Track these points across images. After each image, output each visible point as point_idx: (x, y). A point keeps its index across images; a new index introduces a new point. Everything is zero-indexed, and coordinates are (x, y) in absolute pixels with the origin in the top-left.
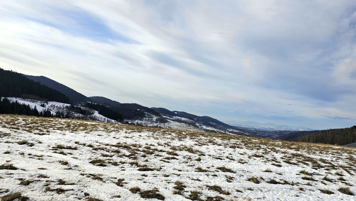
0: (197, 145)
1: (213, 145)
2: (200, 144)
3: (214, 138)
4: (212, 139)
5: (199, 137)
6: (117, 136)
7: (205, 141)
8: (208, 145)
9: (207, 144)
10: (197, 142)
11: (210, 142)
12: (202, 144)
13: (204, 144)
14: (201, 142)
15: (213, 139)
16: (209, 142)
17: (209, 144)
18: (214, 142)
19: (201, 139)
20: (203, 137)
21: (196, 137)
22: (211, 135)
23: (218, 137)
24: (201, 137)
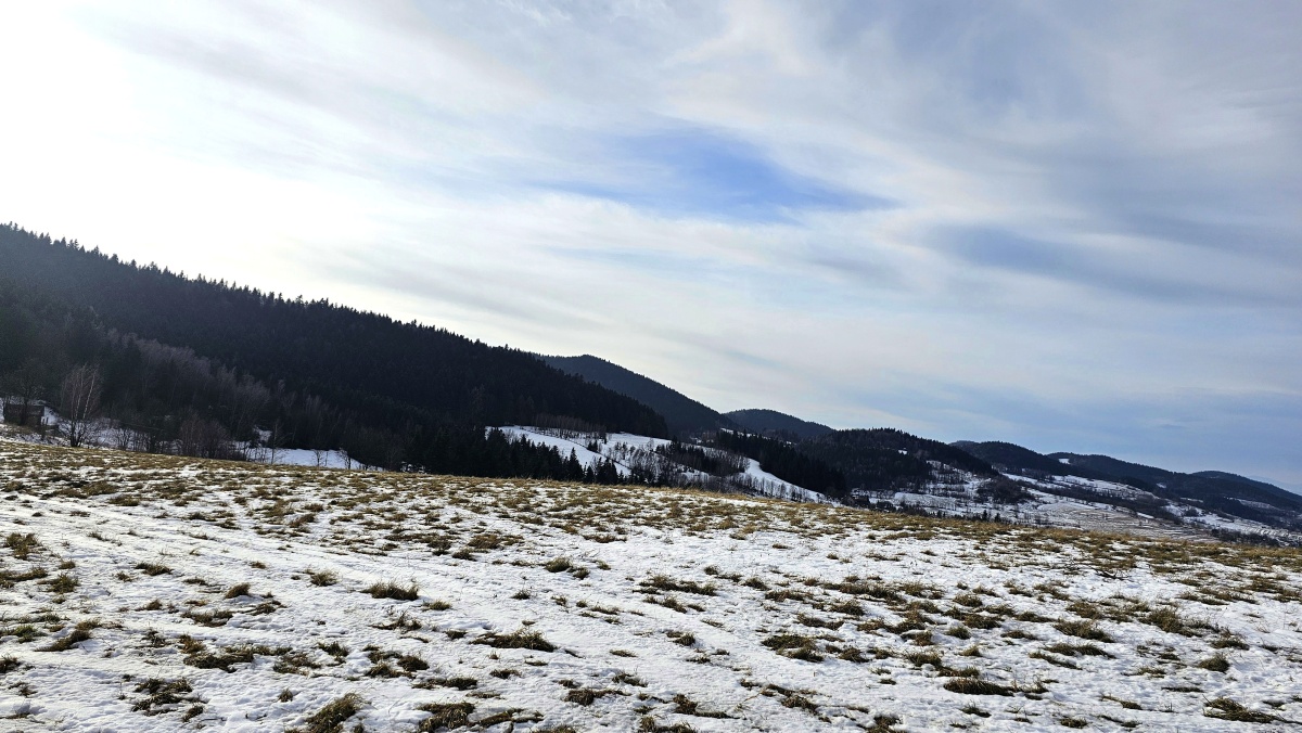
0: (1195, 599)
1: (1280, 600)
2: (1208, 597)
3: (1278, 569)
4: (1268, 575)
5: (1200, 565)
6: (842, 552)
7: (1236, 584)
8: (1253, 602)
9: (1245, 596)
10: (1193, 588)
11: (1262, 586)
12: (1218, 596)
13: (1228, 598)
14: (1212, 588)
15: (1272, 575)
16: (1254, 588)
17: (1256, 595)
18: (1281, 590)
19: (1210, 574)
20: (1220, 567)
21: (1181, 562)
22: (1258, 557)
23: (1295, 564)
24: (1208, 563)
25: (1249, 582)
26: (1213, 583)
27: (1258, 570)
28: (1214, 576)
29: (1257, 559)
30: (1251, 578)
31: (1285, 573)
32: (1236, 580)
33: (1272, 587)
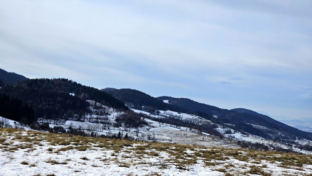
3: (264, 162)
4: (258, 165)
5: (228, 161)
7: (243, 170)
11: (255, 171)
16: (251, 172)
19: (232, 166)
20: (237, 161)
21: (218, 159)
22: (256, 156)
23: (272, 159)
24: (232, 160)
25: (249, 169)
26: (232, 170)
27: (255, 163)
28: (233, 166)
29: (255, 156)
30: (250, 167)
31: (266, 164)
32: (243, 168)
33: (259, 171)
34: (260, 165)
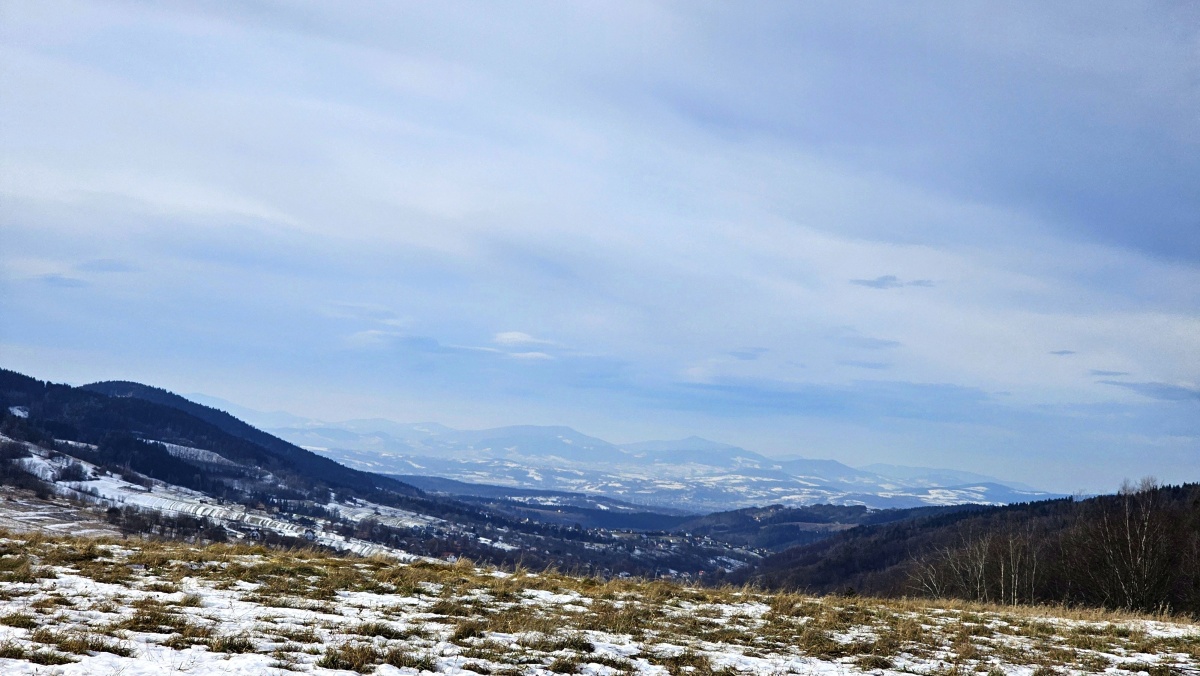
0: (17, 654)
1: (176, 645)
2: (46, 649)
3: (191, 585)
4: (163, 597)
5: (48, 583)
7: (104, 619)
8: (124, 653)
9: (112, 642)
10: (21, 632)
11: (149, 620)
12: (64, 646)
13: (84, 648)
14: (54, 630)
16: (135, 625)
17: (135, 640)
18: (181, 626)
19: (62, 601)
20: (84, 584)
21: (10, 579)
22: (163, 562)
23: (225, 573)
24: (64, 579)
25: (128, 613)
26: (62, 619)
27: (157, 588)
28: (68, 604)
29: (159, 565)
30: (136, 604)
31: (201, 591)
32: (107, 610)
33: (167, 621)
34: (177, 597)
